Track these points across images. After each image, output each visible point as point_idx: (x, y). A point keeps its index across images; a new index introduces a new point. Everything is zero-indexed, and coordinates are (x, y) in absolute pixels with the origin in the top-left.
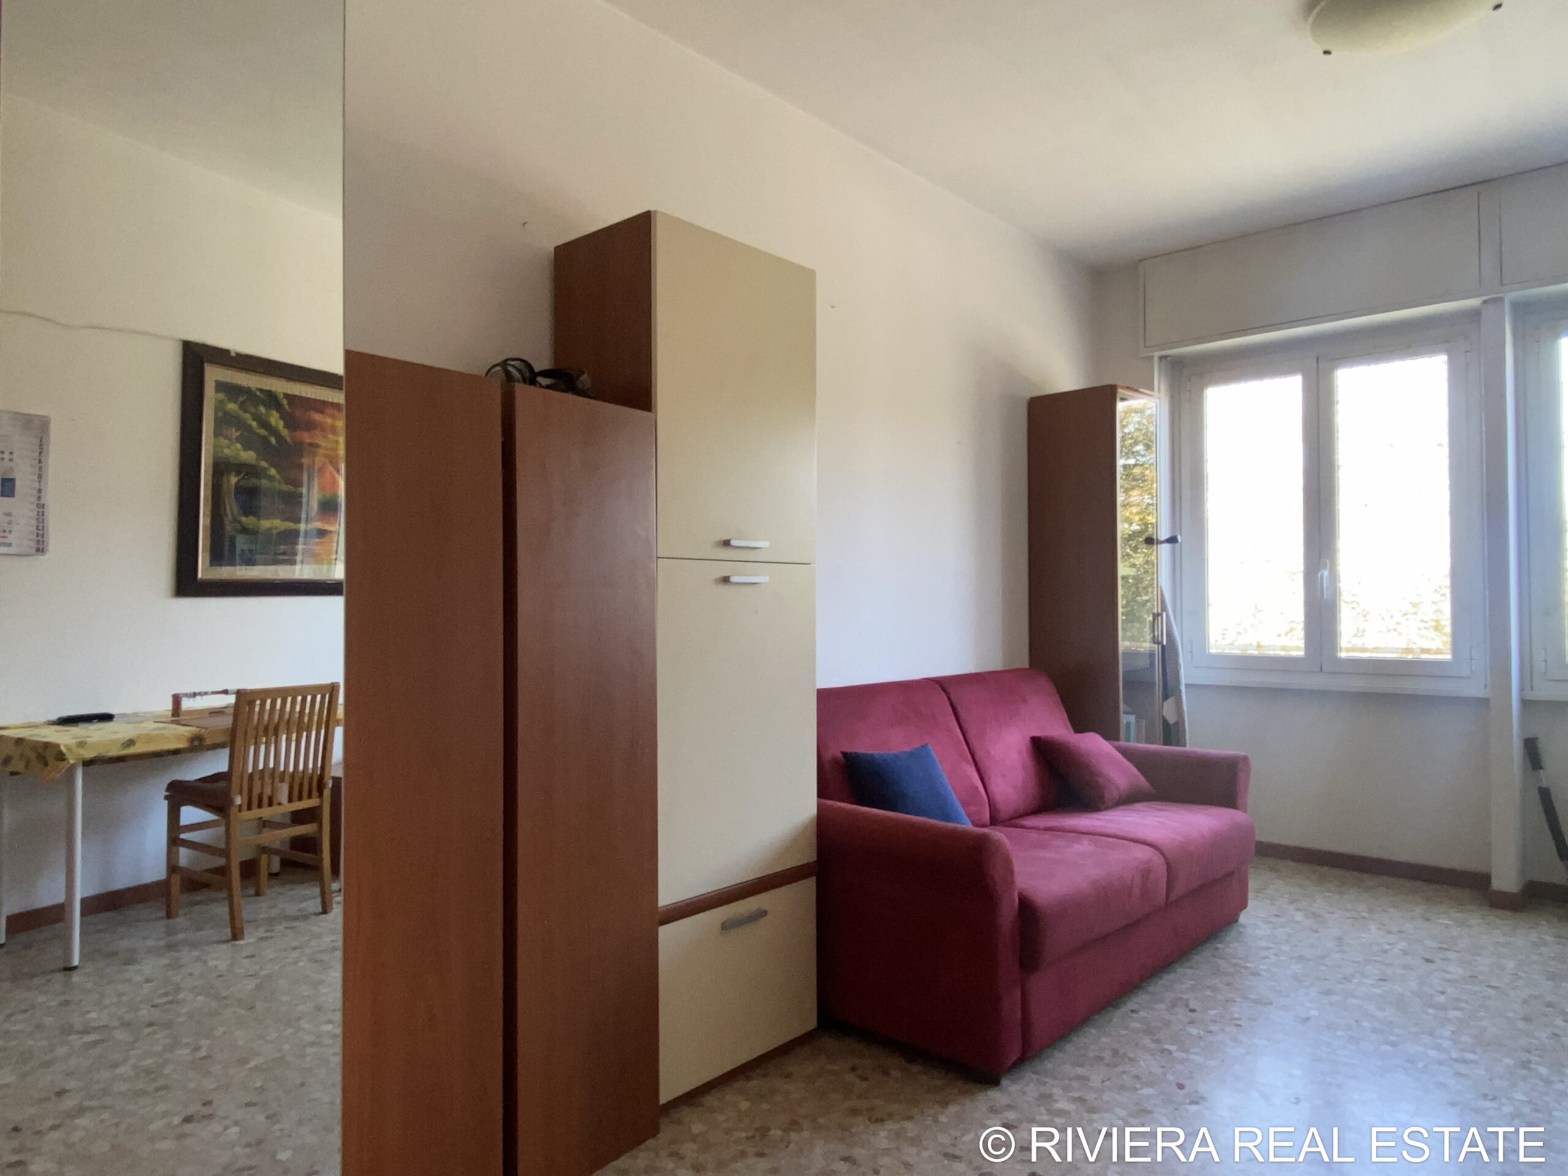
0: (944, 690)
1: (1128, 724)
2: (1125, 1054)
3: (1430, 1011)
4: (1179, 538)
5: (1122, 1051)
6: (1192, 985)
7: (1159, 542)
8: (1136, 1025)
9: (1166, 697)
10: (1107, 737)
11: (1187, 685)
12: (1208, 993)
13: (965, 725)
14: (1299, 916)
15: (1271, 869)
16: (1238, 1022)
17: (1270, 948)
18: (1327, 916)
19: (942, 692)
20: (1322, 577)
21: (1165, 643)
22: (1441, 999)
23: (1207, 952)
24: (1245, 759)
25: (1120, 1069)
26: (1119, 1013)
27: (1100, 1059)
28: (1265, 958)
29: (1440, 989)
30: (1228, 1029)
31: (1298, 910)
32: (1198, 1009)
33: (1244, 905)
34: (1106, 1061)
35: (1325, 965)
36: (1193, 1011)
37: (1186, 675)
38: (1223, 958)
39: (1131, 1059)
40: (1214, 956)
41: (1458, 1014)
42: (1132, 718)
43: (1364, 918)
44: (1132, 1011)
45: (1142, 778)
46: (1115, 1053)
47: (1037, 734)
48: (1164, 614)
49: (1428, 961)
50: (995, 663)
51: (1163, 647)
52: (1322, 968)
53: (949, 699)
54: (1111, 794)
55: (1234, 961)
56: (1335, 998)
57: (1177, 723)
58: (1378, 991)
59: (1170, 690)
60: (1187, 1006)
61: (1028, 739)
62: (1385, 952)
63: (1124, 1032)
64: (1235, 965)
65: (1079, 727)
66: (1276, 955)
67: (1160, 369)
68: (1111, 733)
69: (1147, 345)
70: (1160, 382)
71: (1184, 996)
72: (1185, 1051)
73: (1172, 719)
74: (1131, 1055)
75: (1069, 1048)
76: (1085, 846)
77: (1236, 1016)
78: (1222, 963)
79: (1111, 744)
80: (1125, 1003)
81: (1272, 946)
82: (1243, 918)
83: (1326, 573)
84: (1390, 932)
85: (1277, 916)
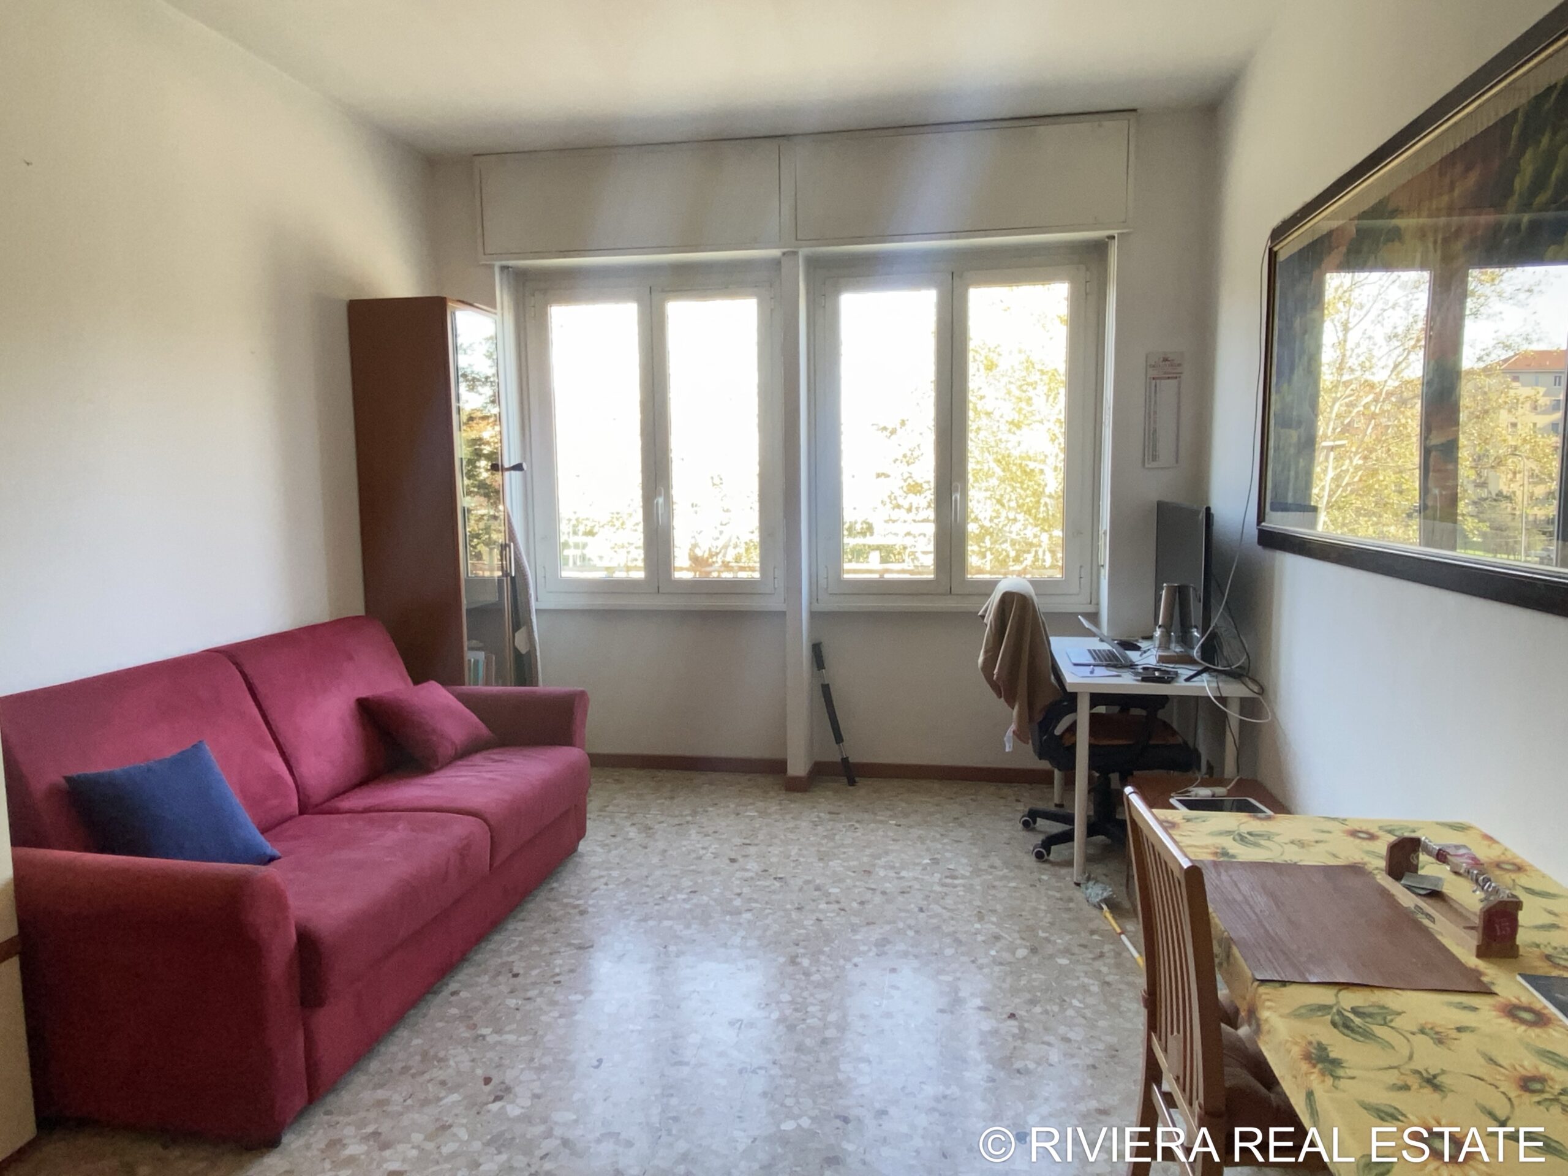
0: (236, 664)
1: (476, 662)
2: (435, 1057)
3: (728, 918)
4: (525, 466)
5: (432, 1052)
6: (520, 941)
7: (503, 469)
8: (454, 1011)
9: (516, 627)
10: (444, 684)
11: (538, 612)
12: (535, 948)
13: (265, 704)
14: (632, 833)
15: (617, 781)
16: (557, 979)
17: (601, 877)
18: (657, 827)
19: (234, 667)
20: (657, 503)
21: (513, 575)
22: (738, 902)
23: (542, 895)
24: (582, 695)
25: (427, 1076)
26: (438, 1000)
27: (405, 1069)
28: (595, 890)
29: (738, 891)
30: (547, 989)
31: (633, 824)
32: (521, 972)
33: (581, 833)
34: (413, 1071)
35: (648, 886)
36: (516, 975)
37: (539, 599)
38: (555, 900)
39: (440, 1060)
40: (548, 899)
41: (748, 916)
42: (481, 656)
43: (688, 822)
44: (453, 994)
45: (482, 725)
46: (425, 1055)
47: (364, 693)
48: (512, 544)
49: (733, 860)
51: (513, 579)
52: (645, 890)
53: (242, 672)
54: (446, 750)
55: (565, 901)
56: (651, 923)
57: (528, 653)
58: (688, 906)
59: (520, 618)
60: (511, 971)
61: (352, 702)
62: (700, 858)
63: (440, 1025)
64: (566, 905)
65: (418, 678)
66: (606, 884)
67: (501, 280)
68: (452, 677)
69: (488, 251)
70: (503, 296)
71: (506, 959)
72: (499, 1031)
73: (523, 647)
74: (442, 1054)
75: (374, 1065)
77: (557, 970)
78: (553, 906)
79: (448, 691)
80: (447, 985)
81: (603, 873)
82: (582, 846)
83: (661, 500)
84: (707, 835)
85: (614, 836)
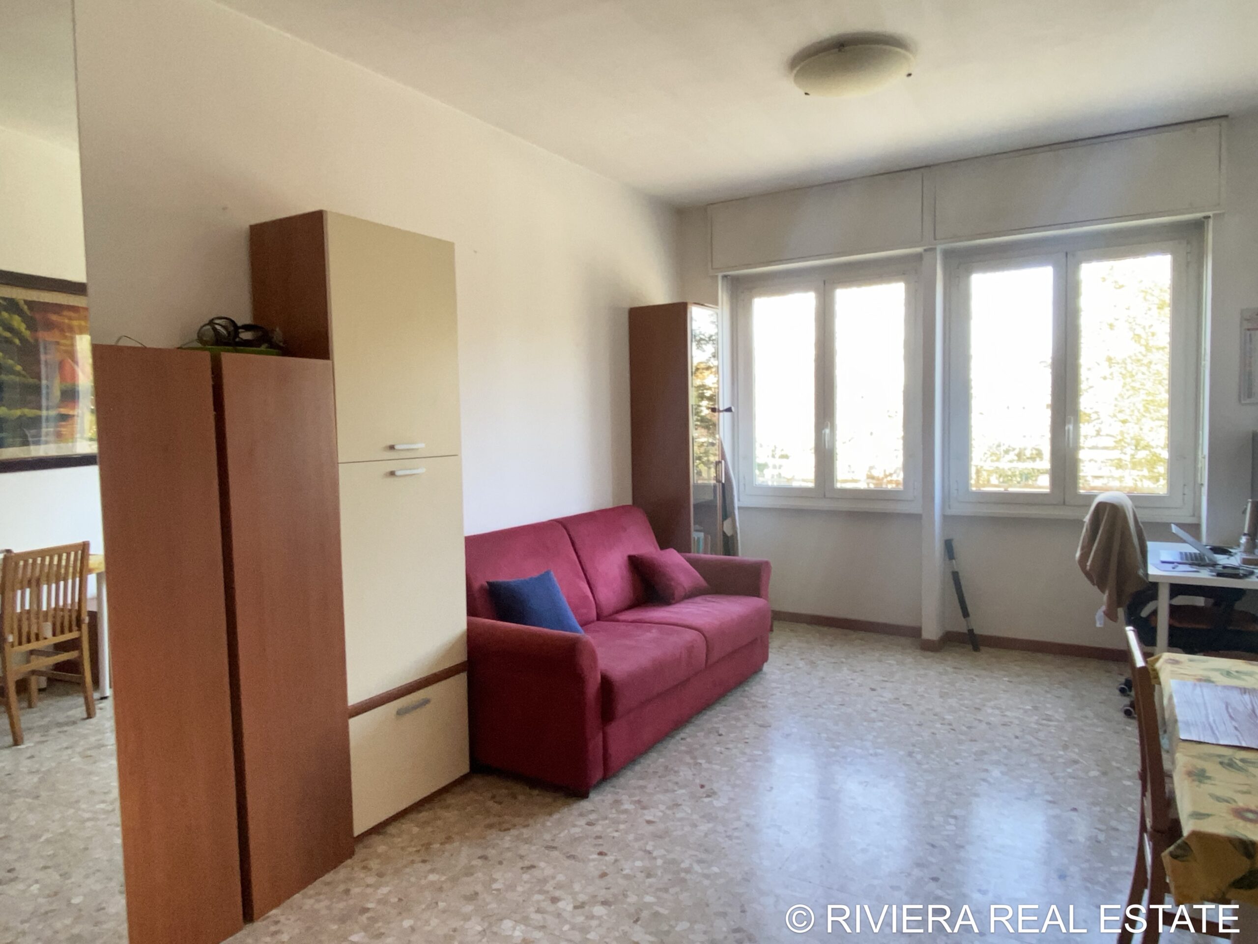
0: (566, 529)
1: (699, 539)
2: (672, 769)
3: (865, 724)
4: (733, 409)
5: (670, 767)
6: (724, 717)
7: (719, 411)
8: (683, 748)
9: (725, 517)
10: (679, 551)
11: (739, 508)
12: (733, 722)
13: (580, 553)
14: (801, 664)
15: (792, 631)
16: (747, 741)
17: (778, 688)
18: (819, 662)
19: (564, 531)
20: (825, 434)
21: (723, 481)
22: (873, 715)
23: (738, 693)
24: (767, 564)
25: (667, 778)
26: (673, 741)
27: (655, 773)
28: (773, 695)
29: (874, 708)
30: (739, 745)
31: (802, 659)
32: (723, 734)
33: (765, 659)
34: (660, 774)
35: (809, 697)
36: (720, 735)
37: (740, 500)
38: (747, 697)
39: (676, 772)
40: (742, 696)
41: (880, 724)
42: (702, 535)
43: (842, 662)
44: (682, 739)
45: (701, 579)
46: (666, 767)
47: (633, 553)
48: (723, 462)
49: (873, 690)
50: (606, 502)
51: (723, 485)
52: (808, 699)
53: (569, 535)
54: (679, 592)
55: (753, 698)
56: (810, 719)
57: (732, 536)
58: (836, 712)
59: (727, 513)
60: (717, 732)
61: (626, 558)
62: (848, 685)
63: (674, 754)
64: (754, 701)
65: (663, 546)
66: (781, 692)
67: (722, 286)
68: (684, 547)
69: (714, 267)
70: (723, 296)
71: (716, 725)
72: (710, 762)
73: (729, 533)
74: (676, 769)
75: (638, 768)
76: (653, 633)
77: (747, 736)
78: (746, 700)
79: (683, 556)
80: (680, 733)
81: (779, 686)
82: (766, 667)
83: (827, 431)
84: (855, 672)
85: (788, 665)
